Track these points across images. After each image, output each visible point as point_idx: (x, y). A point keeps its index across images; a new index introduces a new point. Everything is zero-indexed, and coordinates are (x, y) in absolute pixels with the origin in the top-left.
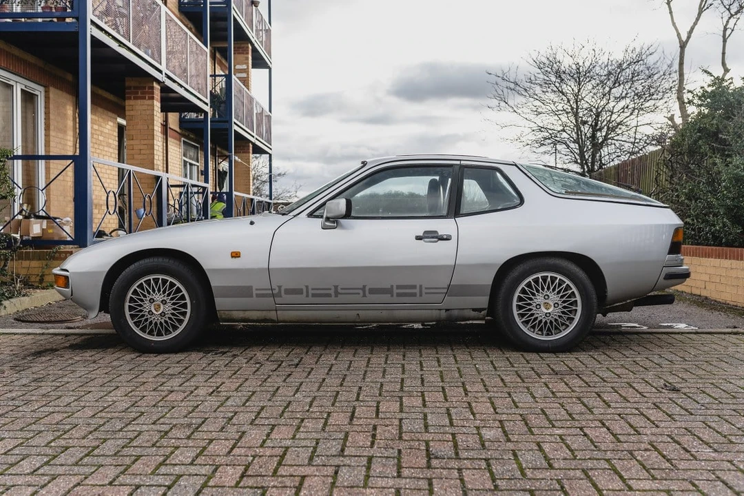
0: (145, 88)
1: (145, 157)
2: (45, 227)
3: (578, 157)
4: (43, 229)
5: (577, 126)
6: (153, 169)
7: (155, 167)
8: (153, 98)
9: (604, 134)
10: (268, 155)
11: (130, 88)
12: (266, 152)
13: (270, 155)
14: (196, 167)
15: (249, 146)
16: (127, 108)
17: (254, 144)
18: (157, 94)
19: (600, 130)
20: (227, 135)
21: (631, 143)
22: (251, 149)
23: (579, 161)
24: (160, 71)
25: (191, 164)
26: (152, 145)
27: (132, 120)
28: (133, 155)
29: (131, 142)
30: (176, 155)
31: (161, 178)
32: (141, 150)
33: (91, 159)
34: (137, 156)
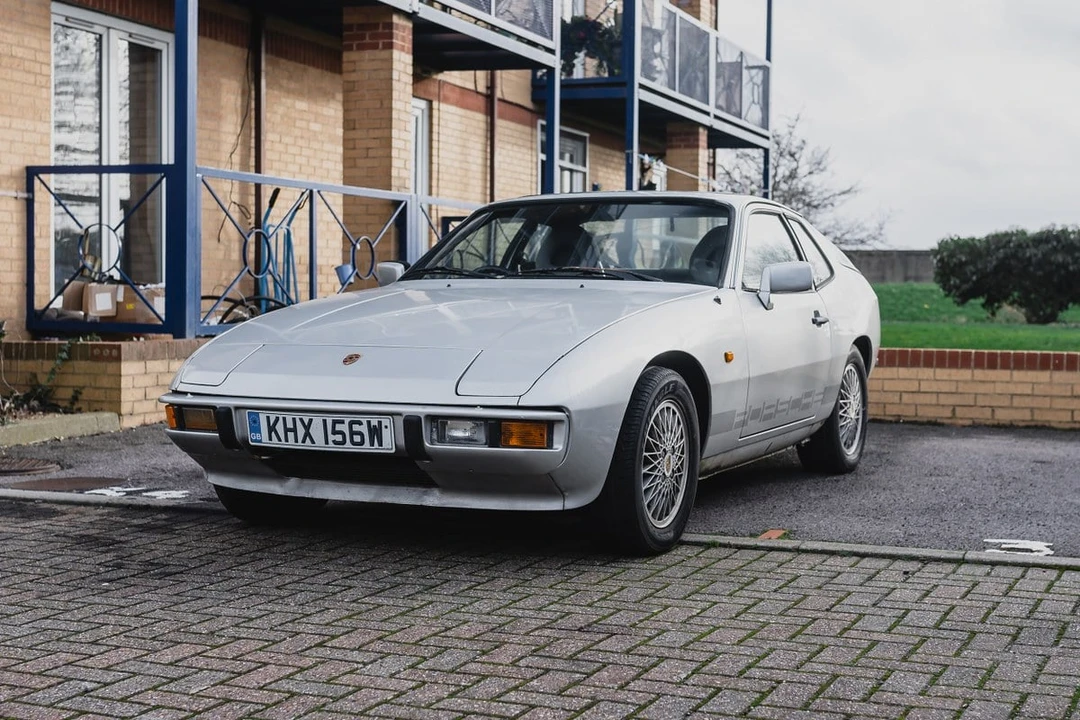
0: (376, 26)
1: (375, 163)
4: (117, 303)
6: (389, 187)
7: (395, 182)
8: (390, 45)
10: (761, 151)
11: (350, 27)
12: (751, 145)
13: (764, 151)
14: (581, 177)
15: (697, 133)
16: (345, 67)
18: (404, 37)
22: (703, 138)
26: (389, 139)
27: (353, 90)
28: (355, 159)
29: (352, 134)
30: (520, 156)
31: (403, 204)
32: (368, 149)
33: (198, 170)
34: (361, 162)
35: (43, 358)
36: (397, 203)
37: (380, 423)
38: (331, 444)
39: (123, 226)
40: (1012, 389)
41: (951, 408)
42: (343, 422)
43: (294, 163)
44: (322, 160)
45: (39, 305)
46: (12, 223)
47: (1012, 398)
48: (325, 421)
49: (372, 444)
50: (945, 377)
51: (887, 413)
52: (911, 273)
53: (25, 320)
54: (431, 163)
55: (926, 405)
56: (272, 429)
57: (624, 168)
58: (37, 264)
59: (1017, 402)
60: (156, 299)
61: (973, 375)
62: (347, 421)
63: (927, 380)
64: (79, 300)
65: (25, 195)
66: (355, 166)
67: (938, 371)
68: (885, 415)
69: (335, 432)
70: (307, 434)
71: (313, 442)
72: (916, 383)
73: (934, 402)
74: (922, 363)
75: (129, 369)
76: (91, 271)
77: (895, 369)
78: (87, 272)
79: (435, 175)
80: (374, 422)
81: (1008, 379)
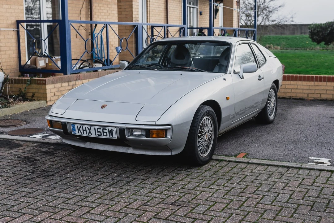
1: (128, 13)
2: (47, 62)
4: (46, 63)
6: (132, 21)
7: (134, 19)
14: (196, 9)
25: (193, 8)
26: (132, 5)
28: (121, 11)
29: (120, 4)
30: (176, 4)
31: (137, 26)
32: (125, 8)
33: (69, 21)
34: (123, 13)
35: (23, 84)
36: (134, 26)
37: (112, 129)
38: (97, 135)
39: (47, 38)
40: (326, 88)
41: (307, 94)
42: (100, 129)
43: (103, 12)
44: (112, 11)
45: (23, 63)
46: (13, 38)
47: (327, 91)
48: (95, 128)
49: (110, 136)
50: (306, 84)
51: (287, 95)
52: (303, 31)
53: (19, 68)
54: (147, 9)
55: (299, 93)
56: (79, 130)
57: (209, 7)
58: (21, 51)
59: (328, 92)
60: (58, 62)
61: (314, 84)
62: (102, 128)
63: (300, 85)
64: (35, 62)
65: (17, 30)
66: (121, 14)
67: (303, 82)
68: (286, 96)
69: (98, 132)
70: (90, 132)
71: (92, 135)
72: (296, 86)
73: (302, 92)
74: (298, 80)
75: (49, 87)
76: (38, 54)
77: (289, 82)
78: (37, 54)
79: (148, 13)
80: (110, 129)
81: (325, 85)
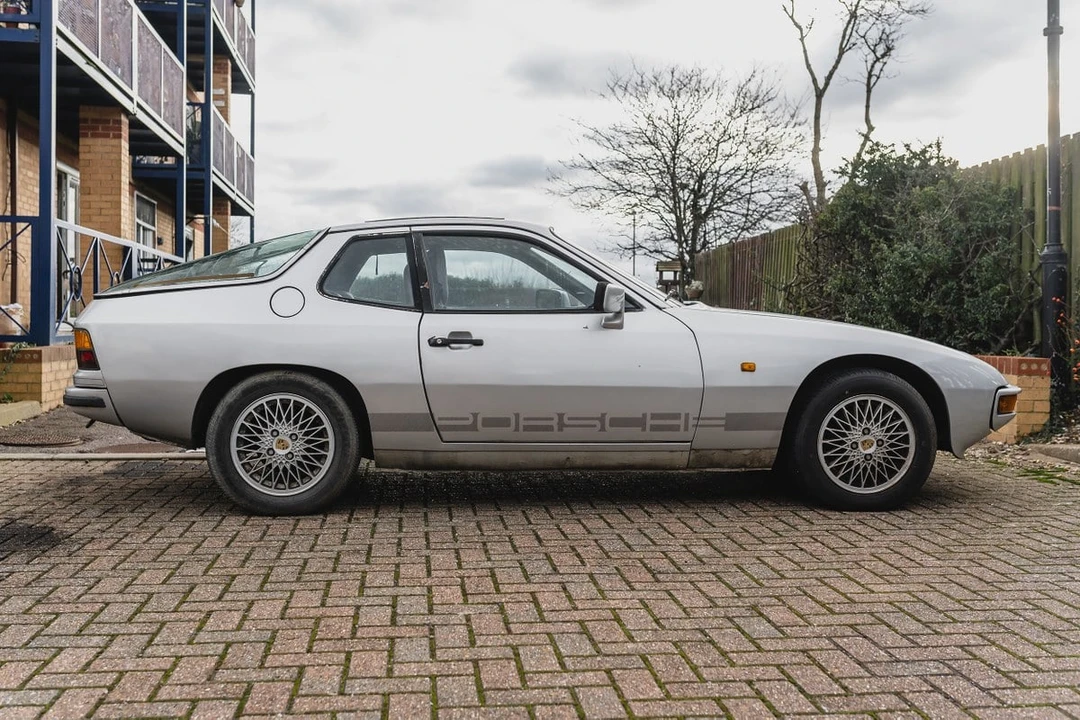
0: (108, 121)
1: (108, 219)
3: (674, 232)
5: (674, 190)
6: (120, 236)
7: (122, 234)
8: (119, 137)
9: (708, 202)
10: (249, 218)
11: (85, 120)
12: (247, 214)
13: (252, 218)
14: (151, 233)
15: (227, 205)
16: (81, 149)
17: (234, 203)
18: (125, 131)
19: (704, 196)
20: (203, 188)
21: (743, 215)
22: (229, 208)
23: (676, 237)
24: (131, 99)
25: (145, 229)
27: (88, 166)
29: (88, 198)
31: (130, 249)
32: (101, 209)
33: (55, 222)
34: (95, 218)
75: (45, 367)
